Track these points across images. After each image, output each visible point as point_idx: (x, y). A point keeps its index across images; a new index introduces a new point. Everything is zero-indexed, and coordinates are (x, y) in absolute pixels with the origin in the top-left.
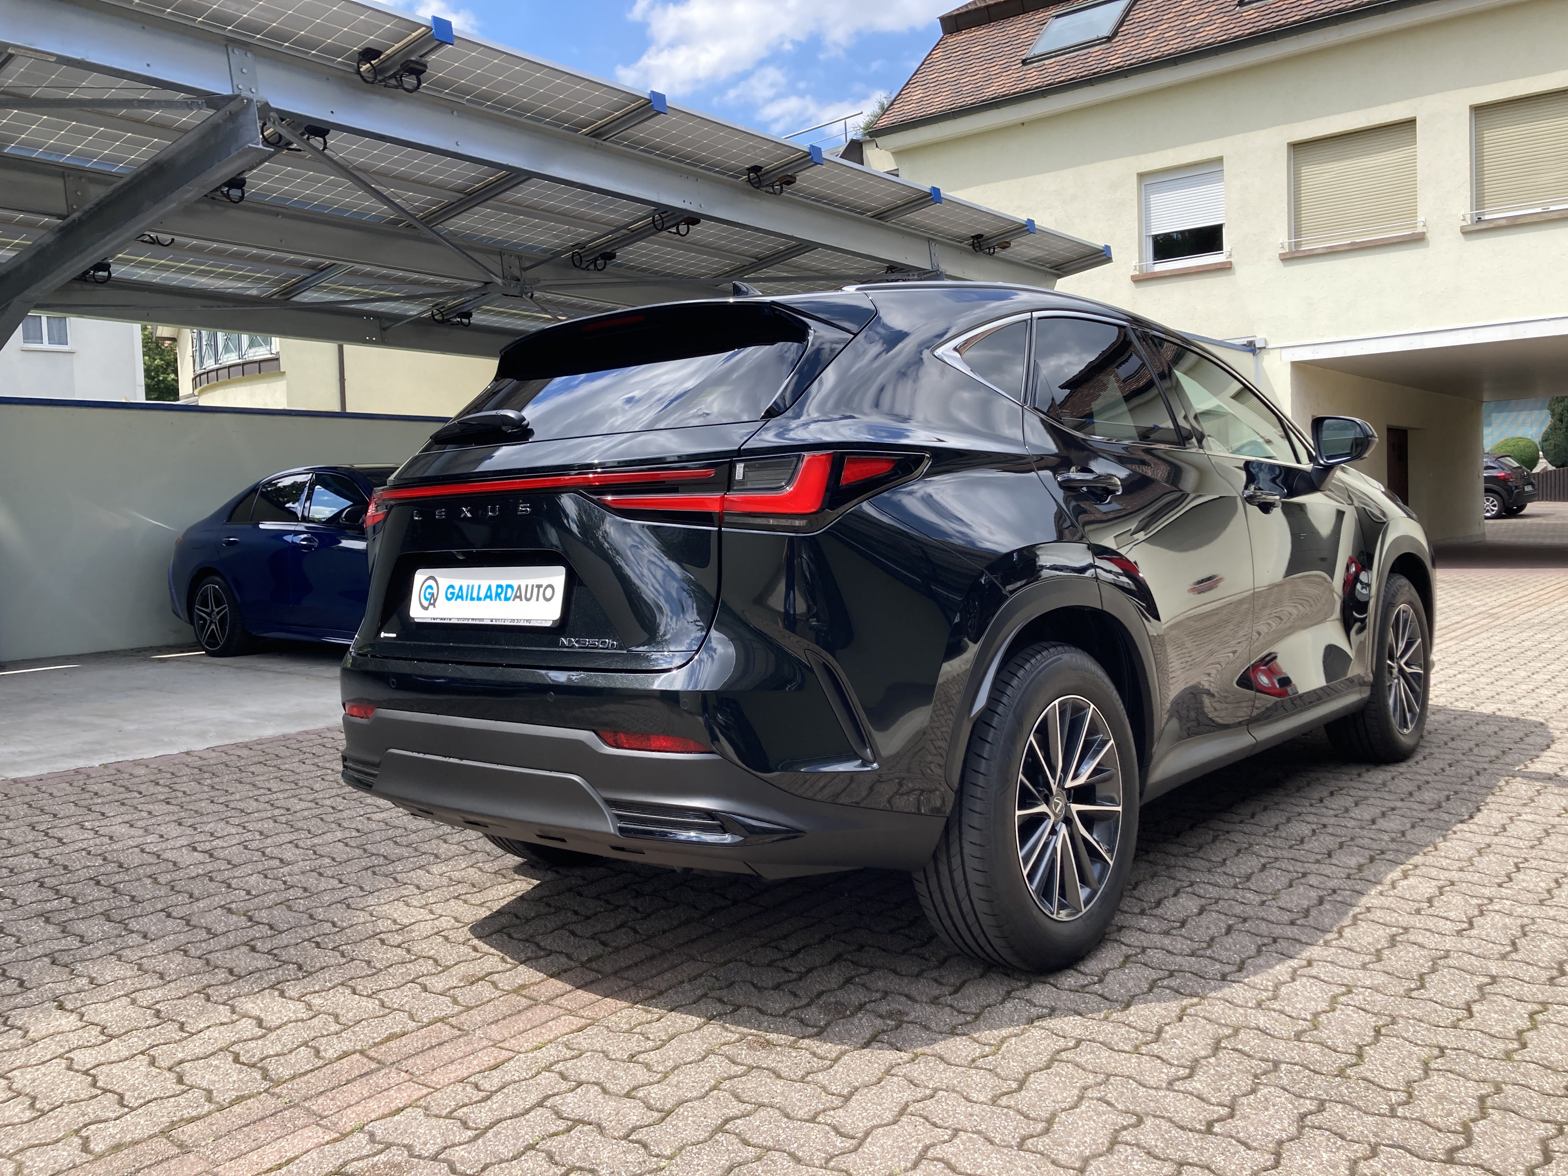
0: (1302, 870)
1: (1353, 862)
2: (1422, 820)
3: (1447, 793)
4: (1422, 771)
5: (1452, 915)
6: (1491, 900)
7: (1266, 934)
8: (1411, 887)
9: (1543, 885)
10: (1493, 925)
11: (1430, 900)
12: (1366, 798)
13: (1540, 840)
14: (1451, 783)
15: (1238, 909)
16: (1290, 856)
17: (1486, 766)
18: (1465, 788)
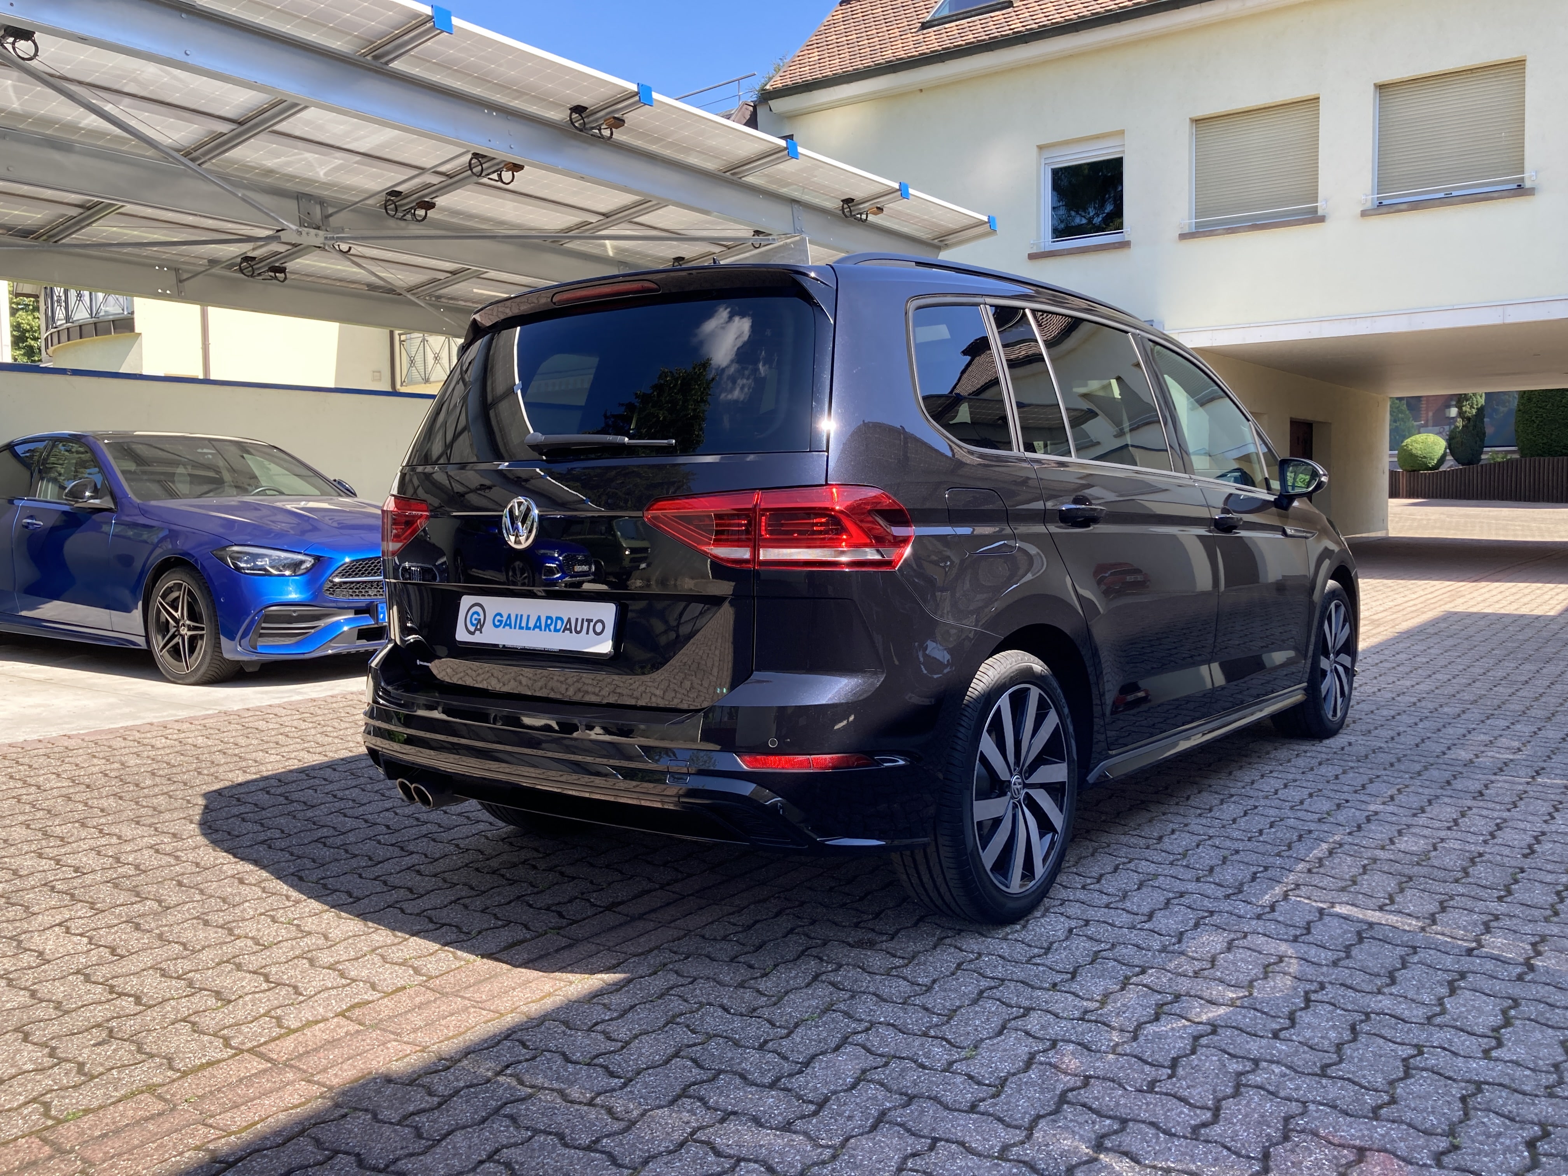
0: (1027, 1003)
1: (1098, 988)
2: (1212, 913)
3: (1254, 869)
4: (1236, 834)
5: (1195, 1095)
6: (1256, 1062)
7: (926, 1132)
8: (1159, 1036)
9: (1332, 1035)
10: (1246, 1116)
11: (1174, 1063)
12: (1156, 876)
13: (1348, 949)
14: (1263, 854)
15: (912, 1078)
16: (1021, 975)
17: (1313, 826)
18: (1279, 861)
